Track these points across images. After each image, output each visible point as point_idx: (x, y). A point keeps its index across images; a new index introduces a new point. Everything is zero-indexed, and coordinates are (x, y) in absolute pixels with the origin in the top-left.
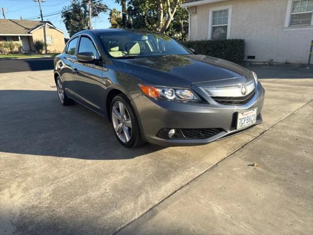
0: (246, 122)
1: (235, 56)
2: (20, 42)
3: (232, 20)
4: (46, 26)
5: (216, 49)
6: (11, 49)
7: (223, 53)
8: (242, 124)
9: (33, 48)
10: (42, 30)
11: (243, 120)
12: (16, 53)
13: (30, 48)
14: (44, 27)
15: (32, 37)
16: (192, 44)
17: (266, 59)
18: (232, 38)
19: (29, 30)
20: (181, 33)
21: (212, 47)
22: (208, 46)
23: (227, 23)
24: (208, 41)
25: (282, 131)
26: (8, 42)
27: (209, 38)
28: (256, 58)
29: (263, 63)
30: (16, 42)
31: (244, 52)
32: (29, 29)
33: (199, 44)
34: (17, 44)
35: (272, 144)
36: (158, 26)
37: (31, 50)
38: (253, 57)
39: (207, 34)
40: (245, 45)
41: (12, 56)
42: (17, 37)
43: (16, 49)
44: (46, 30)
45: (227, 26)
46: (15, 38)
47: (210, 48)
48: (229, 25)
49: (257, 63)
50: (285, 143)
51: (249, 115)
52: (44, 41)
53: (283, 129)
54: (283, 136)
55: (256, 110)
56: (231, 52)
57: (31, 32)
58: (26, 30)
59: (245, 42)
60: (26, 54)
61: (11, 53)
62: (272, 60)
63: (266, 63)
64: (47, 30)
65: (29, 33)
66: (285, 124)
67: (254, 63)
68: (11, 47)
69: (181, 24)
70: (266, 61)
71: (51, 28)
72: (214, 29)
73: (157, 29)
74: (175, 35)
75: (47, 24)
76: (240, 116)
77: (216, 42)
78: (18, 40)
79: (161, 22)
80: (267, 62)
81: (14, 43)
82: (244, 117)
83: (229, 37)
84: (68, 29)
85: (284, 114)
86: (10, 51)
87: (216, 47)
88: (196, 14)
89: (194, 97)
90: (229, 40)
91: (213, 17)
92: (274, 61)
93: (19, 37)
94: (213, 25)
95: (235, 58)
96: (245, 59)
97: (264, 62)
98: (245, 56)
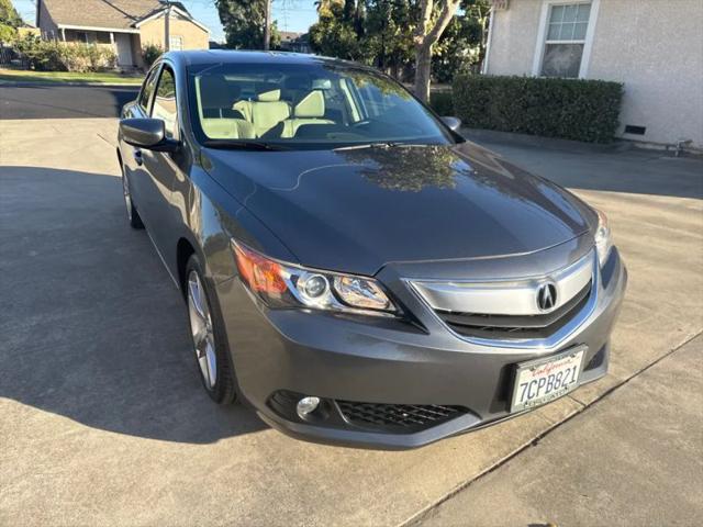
0: (543, 390)
1: (593, 123)
2: (113, 47)
3: (596, 31)
4: (172, 13)
5: (547, 102)
6: (93, 61)
7: (564, 112)
8: (529, 397)
9: (140, 62)
10: (162, 21)
11: (535, 387)
12: (102, 70)
13: (134, 62)
14: (167, 15)
15: (138, 35)
16: (491, 84)
17: (673, 137)
18: (592, 78)
19: (134, 20)
20: (478, 49)
21: (538, 95)
22: (529, 92)
23: (583, 38)
24: (531, 79)
25: (668, 393)
26: (88, 45)
27: (534, 71)
28: (647, 131)
29: (663, 148)
30: (104, 45)
31: (617, 113)
32: (133, 18)
33: (506, 86)
34: (105, 51)
35: (625, 445)
36: (419, 32)
37: (136, 66)
38: (641, 130)
39: (532, 62)
40: (623, 98)
41: (92, 77)
42: (108, 33)
43: (103, 61)
44: (170, 22)
45: (582, 45)
46: (103, 37)
47: (533, 98)
48: (588, 42)
49: (649, 147)
50: (666, 443)
51: (555, 372)
52: (163, 46)
53: (670, 386)
54: (666, 416)
55: (580, 354)
56: (584, 111)
57: (137, 25)
58: (128, 20)
59: (623, 89)
60: (123, 74)
61: (92, 69)
62: (689, 142)
63: (671, 149)
64: (173, 21)
65: (133, 26)
66: (680, 367)
67: (641, 146)
68: (93, 56)
69: (481, 26)
70: (672, 143)
71: (182, 17)
72: (549, 48)
73: (416, 38)
74: (466, 51)
75: (173, 7)
76: (524, 376)
77: (548, 83)
78: (109, 41)
79: (426, 23)
80: (674, 146)
81: (101, 46)
82: (537, 378)
83: (583, 75)
84: (223, 22)
85: (686, 326)
86: (89, 64)
87: (548, 97)
88: (508, 8)
89: (388, 306)
90: (583, 82)
91: (551, 21)
92: (695, 144)
93: (112, 35)
94: (548, 39)
95: (592, 129)
96: (620, 132)
97: (668, 146)
98: (618, 125)
